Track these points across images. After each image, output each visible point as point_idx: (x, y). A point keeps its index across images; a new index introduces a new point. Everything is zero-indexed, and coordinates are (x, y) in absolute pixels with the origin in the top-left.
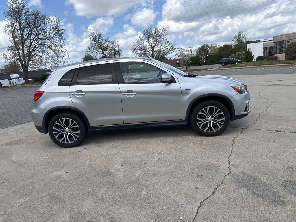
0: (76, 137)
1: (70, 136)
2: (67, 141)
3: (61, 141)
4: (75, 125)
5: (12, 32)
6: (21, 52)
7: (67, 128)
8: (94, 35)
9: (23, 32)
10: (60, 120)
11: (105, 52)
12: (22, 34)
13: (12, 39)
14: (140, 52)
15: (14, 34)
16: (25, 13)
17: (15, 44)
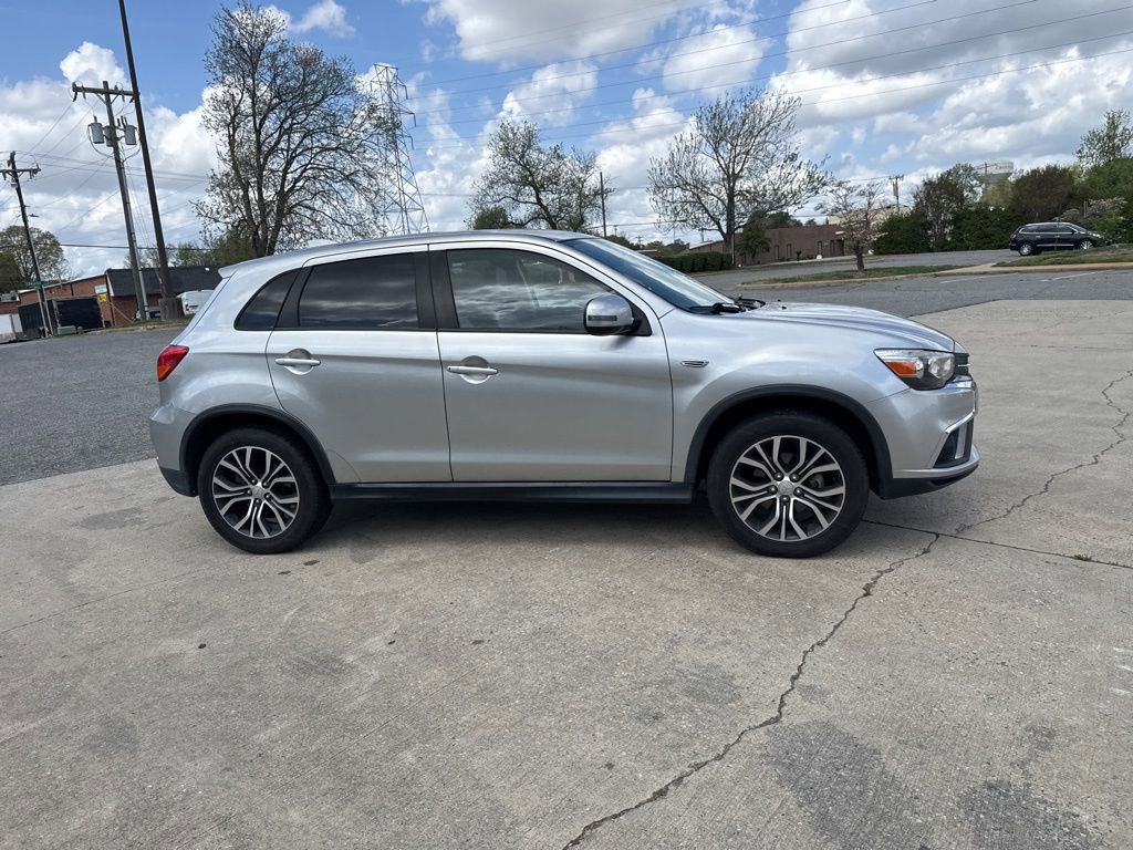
0: (286, 519)
1: (267, 513)
2: (257, 529)
3: (237, 527)
4: (284, 473)
5: (228, 125)
6: (253, 195)
7: (259, 484)
8: (511, 135)
9: (261, 126)
10: (234, 452)
11: (547, 198)
12: (258, 132)
13: (225, 150)
14: (678, 193)
15: (234, 131)
16: (274, 57)
17: (235, 167)
